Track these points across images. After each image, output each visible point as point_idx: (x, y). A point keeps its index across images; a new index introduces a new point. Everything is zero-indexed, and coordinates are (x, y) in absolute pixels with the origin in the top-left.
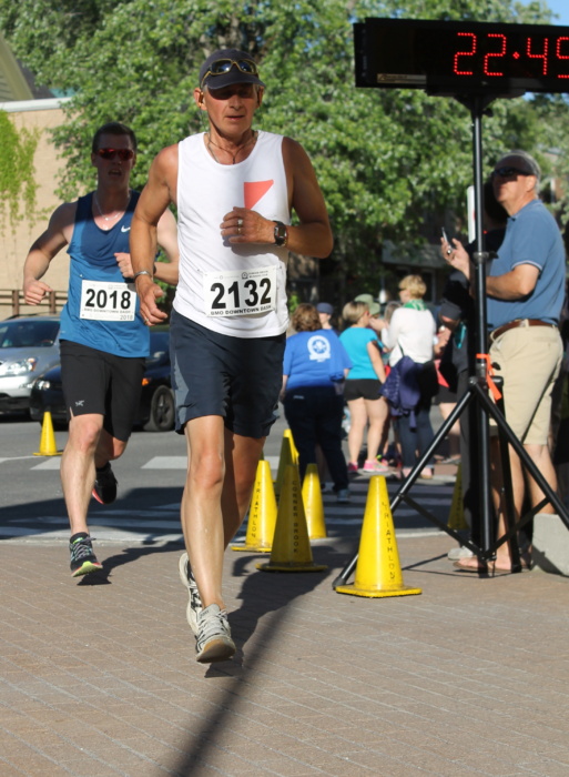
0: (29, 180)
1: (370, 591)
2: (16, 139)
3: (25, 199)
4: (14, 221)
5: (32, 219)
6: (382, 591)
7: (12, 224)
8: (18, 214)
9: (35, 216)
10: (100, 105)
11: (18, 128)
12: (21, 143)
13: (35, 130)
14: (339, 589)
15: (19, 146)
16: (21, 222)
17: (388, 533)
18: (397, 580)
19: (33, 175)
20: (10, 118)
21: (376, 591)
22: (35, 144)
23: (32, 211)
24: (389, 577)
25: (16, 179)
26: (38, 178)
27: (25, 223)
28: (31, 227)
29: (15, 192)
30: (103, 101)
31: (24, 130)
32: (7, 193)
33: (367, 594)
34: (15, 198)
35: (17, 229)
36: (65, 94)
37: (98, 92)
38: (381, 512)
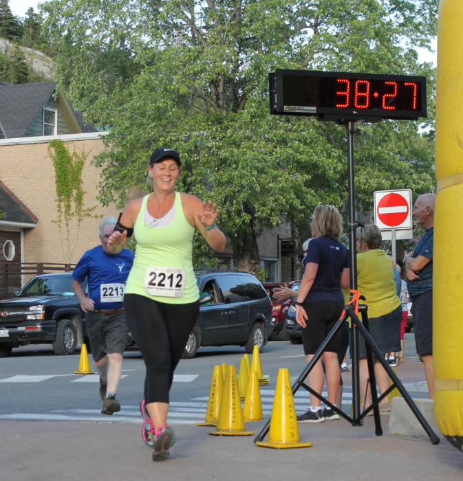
0: (78, 189)
1: (278, 444)
2: (70, 160)
3: (75, 201)
4: (68, 217)
5: (80, 215)
6: (286, 444)
7: (66, 219)
8: (71, 212)
9: (82, 213)
10: (129, 137)
11: (71, 152)
12: (73, 163)
13: (83, 153)
14: (258, 443)
15: (71, 165)
16: (72, 218)
17: (290, 406)
18: (296, 437)
19: (81, 185)
20: (65, 146)
21: (281, 444)
22: (82, 163)
23: (80, 210)
24: (290, 435)
25: (70, 188)
26: (84, 187)
27: (75, 219)
28: (80, 221)
29: (68, 197)
30: (130, 134)
31: (75, 154)
32: (63, 197)
33: (276, 446)
34: (68, 201)
35: (70, 222)
36: (104, 130)
37: (127, 128)
38: (285, 393)
